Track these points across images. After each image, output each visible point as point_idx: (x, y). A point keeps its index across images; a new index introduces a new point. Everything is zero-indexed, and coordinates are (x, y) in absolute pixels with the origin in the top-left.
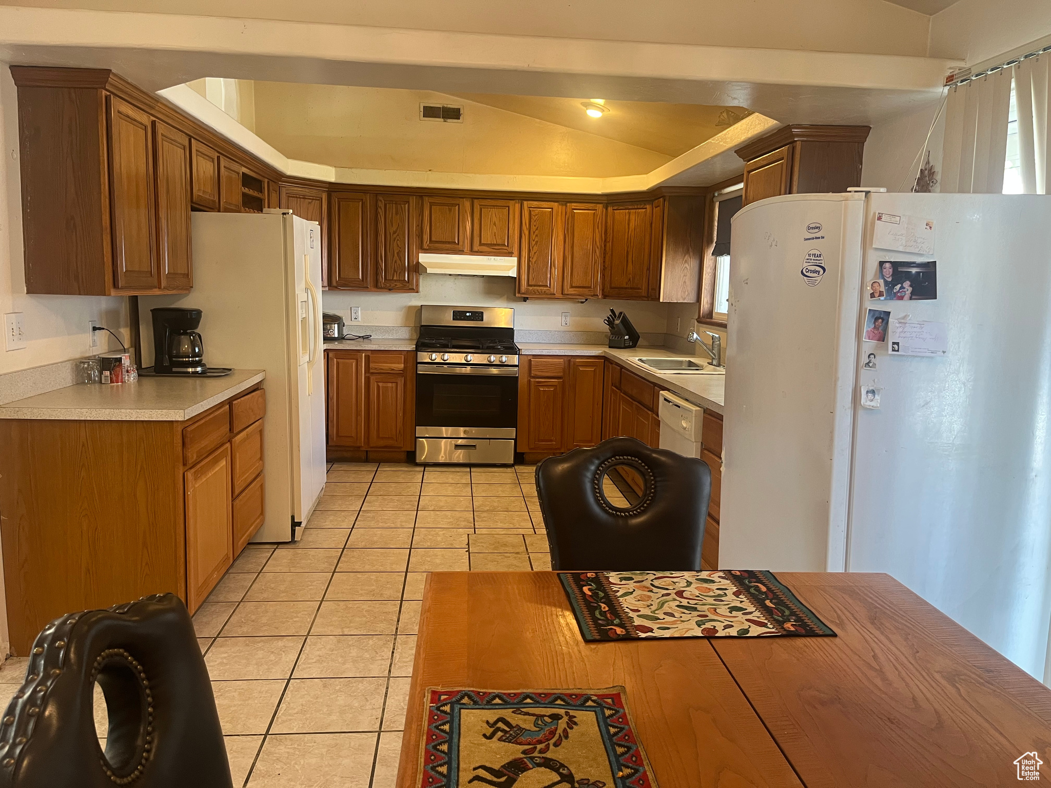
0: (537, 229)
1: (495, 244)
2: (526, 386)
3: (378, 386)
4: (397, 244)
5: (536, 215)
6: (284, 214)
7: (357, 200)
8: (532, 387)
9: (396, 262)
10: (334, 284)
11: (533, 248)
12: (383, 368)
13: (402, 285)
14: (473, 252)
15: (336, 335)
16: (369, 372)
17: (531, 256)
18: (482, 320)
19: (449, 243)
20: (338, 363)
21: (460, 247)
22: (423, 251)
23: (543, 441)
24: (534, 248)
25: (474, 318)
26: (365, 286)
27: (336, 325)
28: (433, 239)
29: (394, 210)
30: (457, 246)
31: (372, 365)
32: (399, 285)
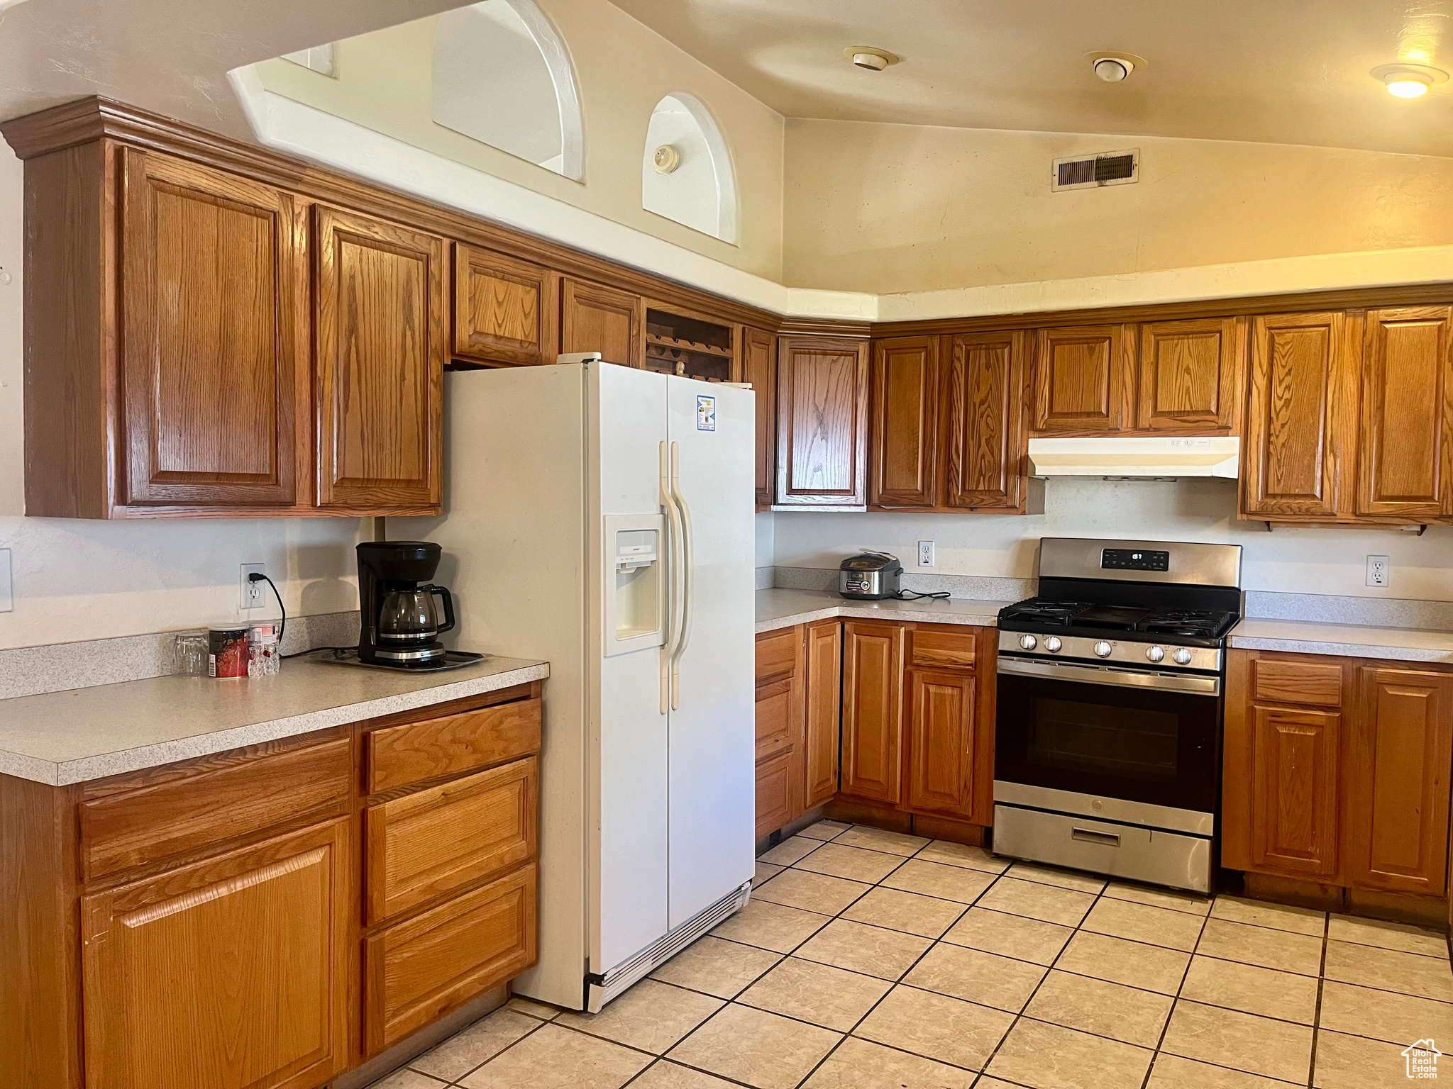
0: (1289, 373)
1: (1188, 412)
2: (1243, 719)
3: (927, 691)
4: (987, 424)
5: (1287, 343)
6: (586, 361)
7: (917, 350)
8: (1259, 724)
9: (983, 457)
10: (875, 500)
11: (1277, 415)
12: (935, 657)
13: (992, 501)
14: (1138, 430)
15: (876, 591)
16: (911, 664)
17: (1272, 431)
18: (1166, 568)
19: (1089, 414)
20: (859, 643)
21: (1111, 422)
22: (1037, 434)
23: (1286, 852)
24: (1280, 415)
25: (1147, 565)
26: (926, 502)
27: (876, 574)
28: (1057, 409)
29: (983, 361)
30: (1105, 419)
31: (916, 650)
32: (988, 499)
